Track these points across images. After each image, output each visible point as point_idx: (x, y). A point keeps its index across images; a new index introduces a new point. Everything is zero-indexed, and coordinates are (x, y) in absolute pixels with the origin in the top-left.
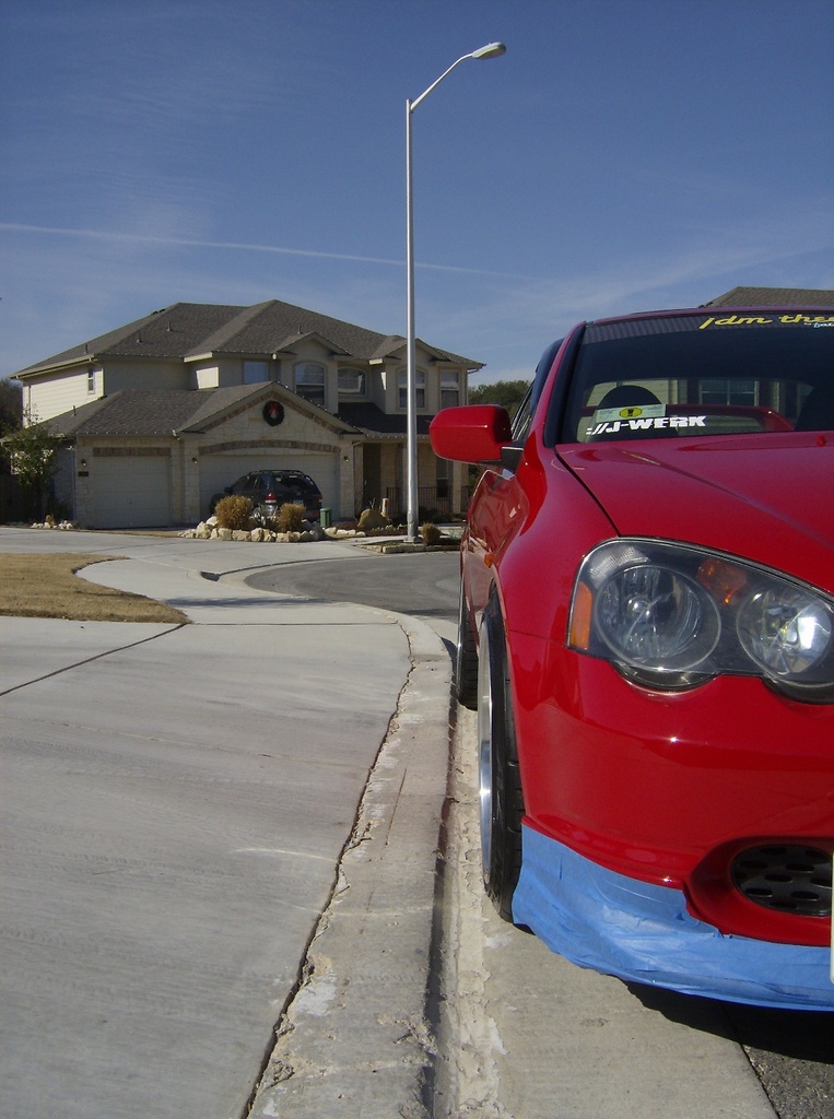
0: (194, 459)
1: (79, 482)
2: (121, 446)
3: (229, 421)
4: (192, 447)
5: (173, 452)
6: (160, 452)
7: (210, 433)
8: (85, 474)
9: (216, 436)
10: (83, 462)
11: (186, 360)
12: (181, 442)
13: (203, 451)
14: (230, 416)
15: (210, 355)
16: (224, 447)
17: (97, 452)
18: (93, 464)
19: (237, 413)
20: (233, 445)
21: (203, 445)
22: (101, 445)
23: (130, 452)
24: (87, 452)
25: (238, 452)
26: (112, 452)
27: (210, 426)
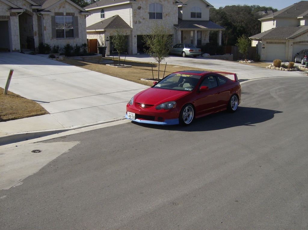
0: (292, 45)
1: (262, 49)
2: (273, 41)
3: (302, 36)
4: (291, 42)
5: (286, 43)
6: (283, 43)
7: (296, 39)
8: (264, 48)
9: (298, 39)
10: (264, 45)
11: (298, 18)
12: (289, 41)
13: (294, 43)
14: (302, 34)
15: (302, 17)
16: (300, 42)
17: (267, 43)
18: (266, 46)
19: (304, 34)
20: (302, 42)
21: (294, 42)
22: (268, 41)
23: (276, 43)
24: (265, 43)
25: (304, 43)
26: (271, 43)
27: (297, 37)
